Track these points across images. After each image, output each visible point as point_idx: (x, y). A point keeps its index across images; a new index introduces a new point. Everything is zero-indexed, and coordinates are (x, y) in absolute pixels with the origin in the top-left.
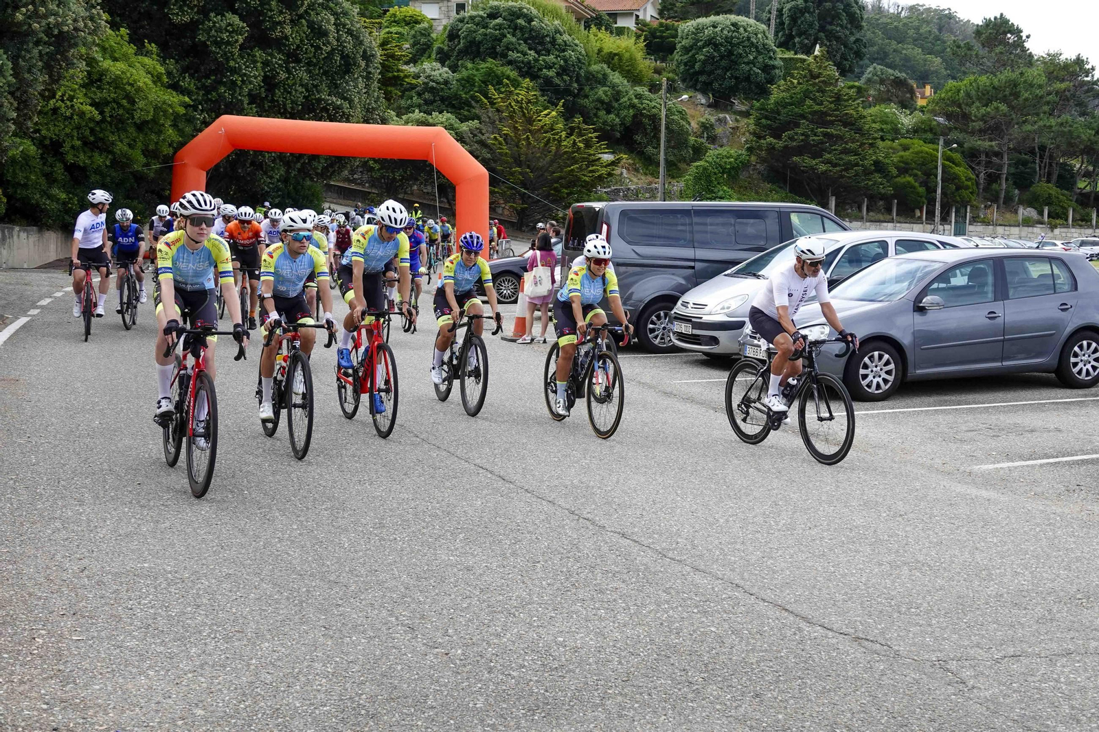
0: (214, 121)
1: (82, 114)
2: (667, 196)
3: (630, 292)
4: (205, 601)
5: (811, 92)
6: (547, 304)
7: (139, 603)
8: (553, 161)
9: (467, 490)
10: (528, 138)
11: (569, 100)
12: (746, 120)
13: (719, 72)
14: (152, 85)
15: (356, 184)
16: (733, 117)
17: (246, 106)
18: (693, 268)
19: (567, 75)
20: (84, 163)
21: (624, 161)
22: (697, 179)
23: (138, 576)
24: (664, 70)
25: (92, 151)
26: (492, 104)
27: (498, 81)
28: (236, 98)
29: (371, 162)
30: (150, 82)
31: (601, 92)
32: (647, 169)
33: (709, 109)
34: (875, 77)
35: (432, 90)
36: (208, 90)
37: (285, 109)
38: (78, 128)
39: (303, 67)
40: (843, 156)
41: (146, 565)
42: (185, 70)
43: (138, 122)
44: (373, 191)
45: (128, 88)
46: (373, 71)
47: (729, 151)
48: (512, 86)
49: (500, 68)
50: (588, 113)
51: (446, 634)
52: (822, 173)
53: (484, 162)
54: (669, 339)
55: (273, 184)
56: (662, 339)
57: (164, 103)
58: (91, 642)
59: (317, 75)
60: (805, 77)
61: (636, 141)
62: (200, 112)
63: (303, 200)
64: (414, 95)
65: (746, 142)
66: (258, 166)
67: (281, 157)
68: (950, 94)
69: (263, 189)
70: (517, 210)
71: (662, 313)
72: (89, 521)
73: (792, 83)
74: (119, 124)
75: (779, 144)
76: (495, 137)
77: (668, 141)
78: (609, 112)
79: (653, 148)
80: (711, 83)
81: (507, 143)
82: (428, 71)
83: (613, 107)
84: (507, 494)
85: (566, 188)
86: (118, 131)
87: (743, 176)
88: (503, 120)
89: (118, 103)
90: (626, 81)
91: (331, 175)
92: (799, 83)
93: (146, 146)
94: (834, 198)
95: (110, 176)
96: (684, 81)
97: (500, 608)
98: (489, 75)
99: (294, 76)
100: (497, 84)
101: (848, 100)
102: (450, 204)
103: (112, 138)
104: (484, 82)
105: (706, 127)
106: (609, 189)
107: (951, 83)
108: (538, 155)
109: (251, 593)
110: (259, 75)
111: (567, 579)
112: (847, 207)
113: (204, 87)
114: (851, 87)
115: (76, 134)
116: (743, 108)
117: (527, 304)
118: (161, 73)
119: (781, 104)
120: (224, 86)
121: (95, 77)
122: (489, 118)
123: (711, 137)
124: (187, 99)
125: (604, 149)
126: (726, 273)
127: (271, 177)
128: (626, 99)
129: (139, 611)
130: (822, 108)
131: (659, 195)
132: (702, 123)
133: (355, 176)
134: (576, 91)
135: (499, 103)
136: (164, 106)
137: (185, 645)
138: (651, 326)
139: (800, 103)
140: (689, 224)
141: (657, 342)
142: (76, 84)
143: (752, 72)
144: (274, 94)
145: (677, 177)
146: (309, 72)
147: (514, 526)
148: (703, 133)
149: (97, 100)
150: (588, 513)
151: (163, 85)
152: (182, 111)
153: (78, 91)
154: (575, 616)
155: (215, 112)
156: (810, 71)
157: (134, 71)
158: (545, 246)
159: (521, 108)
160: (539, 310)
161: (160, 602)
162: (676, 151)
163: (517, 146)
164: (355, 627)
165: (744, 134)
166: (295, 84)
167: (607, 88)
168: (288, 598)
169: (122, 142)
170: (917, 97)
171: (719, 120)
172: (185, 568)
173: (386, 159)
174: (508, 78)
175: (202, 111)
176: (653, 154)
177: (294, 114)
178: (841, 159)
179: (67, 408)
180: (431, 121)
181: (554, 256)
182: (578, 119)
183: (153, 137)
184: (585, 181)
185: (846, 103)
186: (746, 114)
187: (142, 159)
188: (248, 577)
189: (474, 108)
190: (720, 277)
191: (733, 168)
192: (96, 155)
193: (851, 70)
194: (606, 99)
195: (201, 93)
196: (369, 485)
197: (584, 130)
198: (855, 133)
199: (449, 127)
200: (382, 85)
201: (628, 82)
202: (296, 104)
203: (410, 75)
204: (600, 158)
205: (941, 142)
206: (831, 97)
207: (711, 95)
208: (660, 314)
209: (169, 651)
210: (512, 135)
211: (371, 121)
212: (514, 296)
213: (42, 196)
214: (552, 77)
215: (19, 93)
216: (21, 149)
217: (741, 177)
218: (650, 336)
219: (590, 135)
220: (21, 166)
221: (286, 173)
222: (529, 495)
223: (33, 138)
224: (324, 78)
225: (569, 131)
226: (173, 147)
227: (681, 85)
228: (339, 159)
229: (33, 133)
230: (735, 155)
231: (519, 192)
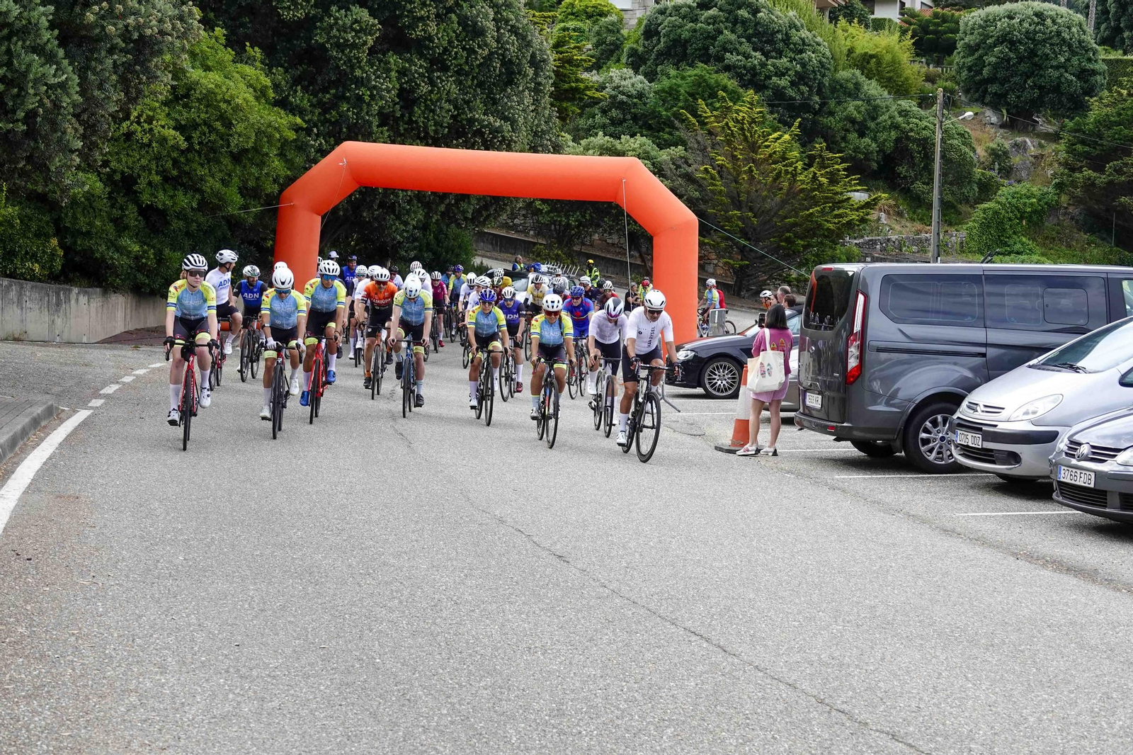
0: (332, 149)
1: (163, 140)
2: (942, 250)
3: (895, 387)
6: (779, 401)
8: (784, 202)
9: (676, 665)
10: (750, 170)
11: (807, 119)
12: (1054, 146)
13: (1017, 79)
14: (254, 103)
15: (517, 231)
16: (1036, 141)
17: (375, 128)
18: (984, 355)
19: (806, 84)
20: (164, 204)
21: (883, 201)
22: (985, 226)
24: (939, 76)
25: (175, 189)
26: (703, 124)
27: (710, 93)
28: (363, 118)
29: (538, 203)
30: (252, 99)
32: (914, 213)
33: (1002, 131)
35: (621, 106)
36: (325, 108)
37: (427, 133)
38: (158, 158)
39: (451, 76)
42: (296, 81)
43: (235, 150)
44: (540, 241)
45: (223, 106)
46: (544, 81)
47: (1030, 188)
48: (731, 100)
49: (714, 76)
50: (834, 136)
53: (691, 203)
54: (949, 453)
55: (407, 232)
56: (939, 453)
57: (269, 125)
59: (470, 87)
61: (899, 174)
62: (315, 137)
63: (447, 253)
64: (597, 111)
65: (1054, 175)
66: (391, 208)
67: (420, 196)
69: (394, 239)
70: (733, 268)
71: (939, 418)
73: (1120, 94)
74: (210, 154)
75: (1102, 179)
76: (706, 169)
77: (944, 174)
78: (862, 135)
79: (924, 183)
80: (1004, 95)
81: (721, 177)
82: (617, 80)
83: (868, 128)
84: (729, 673)
85: (801, 239)
86: (209, 162)
87: (1049, 223)
88: (717, 147)
89: (209, 126)
90: (886, 93)
91: (485, 220)
92: (1129, 95)
93: (245, 182)
95: (196, 221)
96: (967, 91)
98: (699, 85)
99: (439, 88)
100: (709, 97)
102: (643, 261)
103: (201, 172)
104: (691, 95)
105: (998, 156)
106: (861, 241)
108: (765, 193)
110: (394, 87)
113: (320, 104)
115: (154, 167)
116: (1050, 129)
117: (751, 402)
118: (266, 87)
119: (1104, 123)
120: (348, 103)
121: (181, 92)
122: (698, 143)
123: (1005, 169)
124: (299, 120)
125: (855, 185)
126: (1031, 363)
127: (406, 223)
128: (885, 117)
131: (931, 248)
132: (993, 149)
133: (516, 221)
134: (817, 106)
136: (269, 130)
138: (924, 435)
139: (1131, 122)
140: (979, 295)
141: (932, 457)
142: (157, 101)
143: (1063, 80)
144: (412, 113)
145: (956, 224)
146: (459, 83)
147: (741, 718)
148: (993, 163)
149: (183, 123)
150: (843, 702)
151: (267, 102)
152: (292, 135)
153: (159, 111)
155: (334, 136)
157: (232, 84)
158: (777, 322)
159: (742, 129)
160: (768, 410)
162: (955, 188)
163: (736, 182)
165: (1051, 165)
166: (440, 99)
167: (860, 103)
169: (213, 178)
171: (1016, 145)
173: (557, 200)
174: (725, 89)
175: (318, 135)
176: (923, 193)
177: (438, 139)
179: (142, 537)
180: (619, 147)
181: (788, 336)
182: (820, 145)
183: (254, 170)
184: (828, 229)
186: (1055, 137)
187: (238, 199)
189: (677, 129)
190: (1023, 369)
191: (1035, 212)
192: (180, 194)
194: (859, 118)
195: (317, 111)
196: (543, 654)
197: (828, 159)
199: (645, 156)
200: (555, 99)
201: (889, 93)
202: (441, 126)
203: (592, 87)
204: (849, 198)
207: (1005, 112)
208: (936, 418)
211: (540, 149)
212: (733, 389)
213: (108, 249)
214: (784, 88)
215: (87, 117)
216: (87, 188)
217: (1046, 224)
218: (923, 449)
219: (837, 167)
220: (84, 209)
221: (425, 217)
222: (761, 674)
223: (99, 174)
224: (479, 91)
225: (807, 161)
226: (279, 184)
227: (963, 98)
228: (496, 199)
229: (101, 166)
230: (1038, 193)
231: (737, 244)
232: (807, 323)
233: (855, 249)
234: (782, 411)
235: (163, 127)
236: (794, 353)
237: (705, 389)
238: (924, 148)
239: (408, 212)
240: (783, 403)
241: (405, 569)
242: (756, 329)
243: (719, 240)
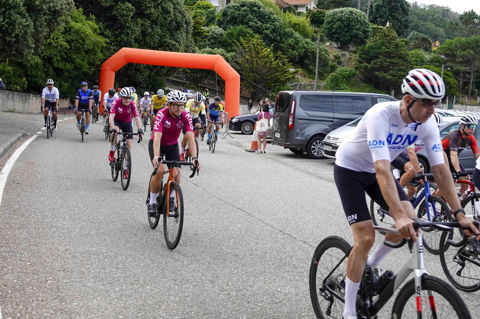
0: (119, 50)
1: (62, 46)
2: (318, 88)
3: (304, 131)
4: (120, 266)
5: (385, 43)
6: (266, 136)
7: (92, 266)
8: (268, 71)
9: (234, 219)
10: (257, 60)
11: (276, 44)
12: (355, 55)
13: (343, 33)
14: (92, 34)
15: (180, 79)
16: (349, 53)
17: (133, 43)
18: (333, 121)
19: (275, 33)
20: (62, 67)
21: (300, 72)
22: (332, 81)
23: (91, 254)
24: (319, 31)
25: (66, 62)
26: (241, 45)
27: (244, 35)
28: (129, 40)
29: (187, 70)
30: (92, 32)
31: (290, 41)
32: (309, 76)
33: (338, 50)
34: (414, 37)
35: (215, 38)
36: (116, 36)
37: (150, 45)
38: (60, 52)
39: (159, 27)
40: (398, 72)
41: (94, 249)
42: (107, 27)
43: (86, 50)
44: (187, 82)
45: (82, 34)
46: (189, 29)
47: (347, 68)
48: (251, 37)
49: (246, 29)
50: (284, 50)
51: (228, 285)
52: (388, 80)
53: (237, 71)
54: (321, 153)
55: (144, 78)
56: (318, 153)
57: (98, 41)
58: (72, 283)
59: (165, 30)
60: (382, 36)
61: (305, 63)
63: (157, 85)
64: (207, 40)
65: (355, 65)
66: (138, 70)
67: (148, 66)
68: (447, 45)
69: (139, 80)
70: (251, 93)
71: (318, 141)
72: (68, 228)
73: (377, 39)
74: (78, 50)
75: (370, 66)
76: (242, 60)
77: (319, 63)
78: (293, 50)
79: (313, 66)
80: (339, 38)
81: (247, 62)
82: (213, 30)
83: (295, 48)
84: (251, 222)
85: (273, 83)
86: (77, 53)
87: (353, 80)
88: (246, 52)
89: (77, 41)
91: (169, 75)
92: (379, 39)
93: (89, 60)
94: (394, 91)
95: (73, 73)
96: (327, 36)
97: (251, 274)
98: (240, 32)
99: (155, 31)
100: (244, 36)
101: (401, 47)
102: (221, 89)
103: (74, 56)
104: (238, 35)
105: (337, 58)
106: (292, 84)
107: (448, 41)
108: (261, 68)
109: (141, 263)
110: (139, 30)
111: (280, 262)
112: (399, 95)
113: (115, 35)
114: (402, 41)
115: (58, 54)
116: (354, 49)
117: (257, 136)
118: (97, 29)
119: (371, 48)
120: (124, 35)
121: (68, 29)
122: (240, 51)
123: (339, 62)
124: (107, 40)
125: (291, 66)
126: (348, 124)
127: (143, 75)
128: (301, 44)
129: (92, 270)
130: (389, 50)
131: (315, 87)
132: (335, 56)
133: (180, 76)
134: (279, 40)
135: (244, 44)
136: (98, 43)
137: (113, 286)
138: (313, 147)
139: (380, 48)
140: (331, 102)
141: (315, 154)
142: (60, 32)
143: (358, 34)
144: (145, 39)
145: (323, 80)
146: (161, 29)
147: (255, 236)
148: (335, 60)
149: (68, 40)
150: (288, 231)
151: (97, 34)
152: (105, 45)
153: (60, 36)
154: (285, 279)
155: (119, 46)
156: (385, 34)
157: (85, 27)
158: (266, 110)
159: (254, 47)
161: (101, 266)
162: (323, 68)
163: (252, 64)
164: (187, 280)
165: (354, 61)
166: (155, 34)
167: (293, 39)
168: (157, 266)
169: (79, 59)
170: (432, 46)
171: (343, 54)
172: (111, 251)
173: (193, 69)
174: (249, 33)
175: (114, 45)
176: (313, 69)
177: (154, 47)
178: (397, 73)
179: (56, 177)
180: (214, 52)
182: (280, 53)
183: (92, 56)
184: (282, 80)
185: (400, 49)
186: (355, 52)
187: (87, 66)
188: (139, 256)
189: (233, 46)
190: (345, 126)
191: (348, 76)
192: (67, 64)
193: (403, 34)
194: (292, 44)
195: (114, 37)
197: (282, 57)
198: (404, 62)
199: (223, 55)
200: (193, 35)
201: (302, 36)
202: (155, 43)
203: (205, 31)
204: (289, 70)
205: (443, 67)
206: (393, 45)
207: (339, 43)
208: (317, 142)
209: (106, 288)
210: (250, 59)
211: (188, 52)
212: (251, 131)
213: (43, 82)
214: (268, 34)
215: (36, 36)
216: (36, 61)
217: (352, 80)
218: (312, 151)
219: (285, 60)
220: (35, 68)
221: (149, 73)
222: (261, 222)
223: (40, 56)
224: (168, 32)
225: (275, 58)
226: (101, 61)
227: (326, 39)
228: (173, 68)
229: (41, 53)
230: (349, 70)
231: (252, 85)
232: (276, 110)
233: (290, 87)
234: (267, 139)
235: (62, 41)
236: (271, 120)
237: (242, 131)
238: (313, 55)
239: (144, 72)
240: (267, 136)
241: (144, 188)
242: (259, 112)
243: (246, 83)
